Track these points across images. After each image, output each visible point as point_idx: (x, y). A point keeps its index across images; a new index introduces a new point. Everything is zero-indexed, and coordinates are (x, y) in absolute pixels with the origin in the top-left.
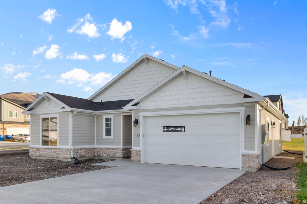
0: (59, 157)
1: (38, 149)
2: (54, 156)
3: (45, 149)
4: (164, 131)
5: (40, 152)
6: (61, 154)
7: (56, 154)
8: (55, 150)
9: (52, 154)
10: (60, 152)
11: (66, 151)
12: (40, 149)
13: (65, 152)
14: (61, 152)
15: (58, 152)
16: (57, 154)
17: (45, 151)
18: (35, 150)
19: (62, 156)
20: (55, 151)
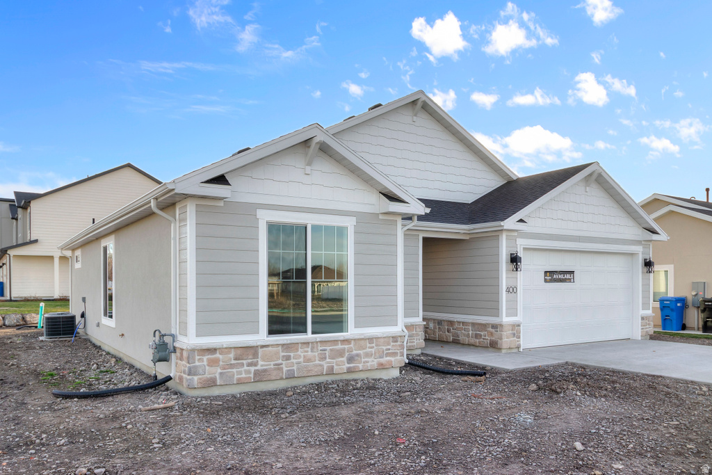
0: (361, 366)
1: (250, 351)
2: (335, 367)
3: (286, 347)
4: (546, 281)
5: (261, 363)
6: (367, 355)
7: (344, 359)
8: (340, 346)
9: (328, 360)
10: (361, 352)
11: (389, 344)
12: (260, 350)
13: (385, 348)
14: (368, 350)
15: (355, 352)
16: (350, 360)
17: (292, 354)
18: (232, 356)
19: (373, 362)
20: (344, 349)
